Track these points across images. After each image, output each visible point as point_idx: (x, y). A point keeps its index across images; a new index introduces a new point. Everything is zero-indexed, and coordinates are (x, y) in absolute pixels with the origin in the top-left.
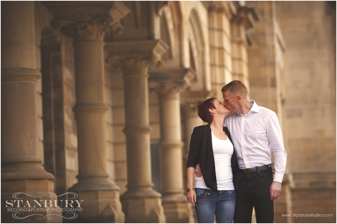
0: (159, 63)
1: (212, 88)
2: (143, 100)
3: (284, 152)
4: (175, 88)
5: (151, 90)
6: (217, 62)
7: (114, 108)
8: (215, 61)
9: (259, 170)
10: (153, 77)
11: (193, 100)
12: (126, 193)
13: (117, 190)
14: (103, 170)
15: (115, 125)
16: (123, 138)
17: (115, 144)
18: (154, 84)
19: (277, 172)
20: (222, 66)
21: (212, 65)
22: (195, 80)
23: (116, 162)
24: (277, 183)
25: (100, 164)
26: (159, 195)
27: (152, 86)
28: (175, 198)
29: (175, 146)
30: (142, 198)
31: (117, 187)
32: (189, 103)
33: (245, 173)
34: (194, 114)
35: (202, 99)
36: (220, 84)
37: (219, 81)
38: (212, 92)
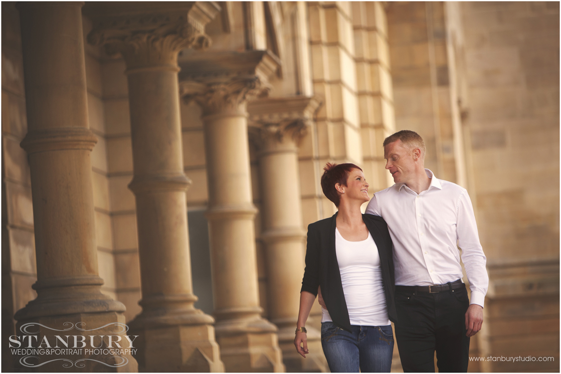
0: (201, 40)
1: (314, 92)
2: (170, 120)
3: (483, 257)
4: (237, 92)
5: (186, 99)
6: (324, 38)
7: (109, 138)
8: (319, 36)
9: (452, 288)
10: (188, 72)
11: (276, 118)
12: (138, 317)
13: (120, 312)
14: (90, 270)
15: (112, 175)
16: (130, 202)
17: (114, 215)
18: (193, 87)
19: (477, 289)
20: (335, 43)
21: (313, 43)
22: (279, 74)
23: (116, 253)
25: (84, 259)
26: (210, 319)
27: (186, 91)
28: (243, 325)
29: (239, 215)
30: (174, 327)
31: (120, 306)
32: (268, 125)
33: (430, 292)
34: (280, 147)
35: (295, 116)
36: (330, 83)
37: (327, 76)
38: (316, 100)
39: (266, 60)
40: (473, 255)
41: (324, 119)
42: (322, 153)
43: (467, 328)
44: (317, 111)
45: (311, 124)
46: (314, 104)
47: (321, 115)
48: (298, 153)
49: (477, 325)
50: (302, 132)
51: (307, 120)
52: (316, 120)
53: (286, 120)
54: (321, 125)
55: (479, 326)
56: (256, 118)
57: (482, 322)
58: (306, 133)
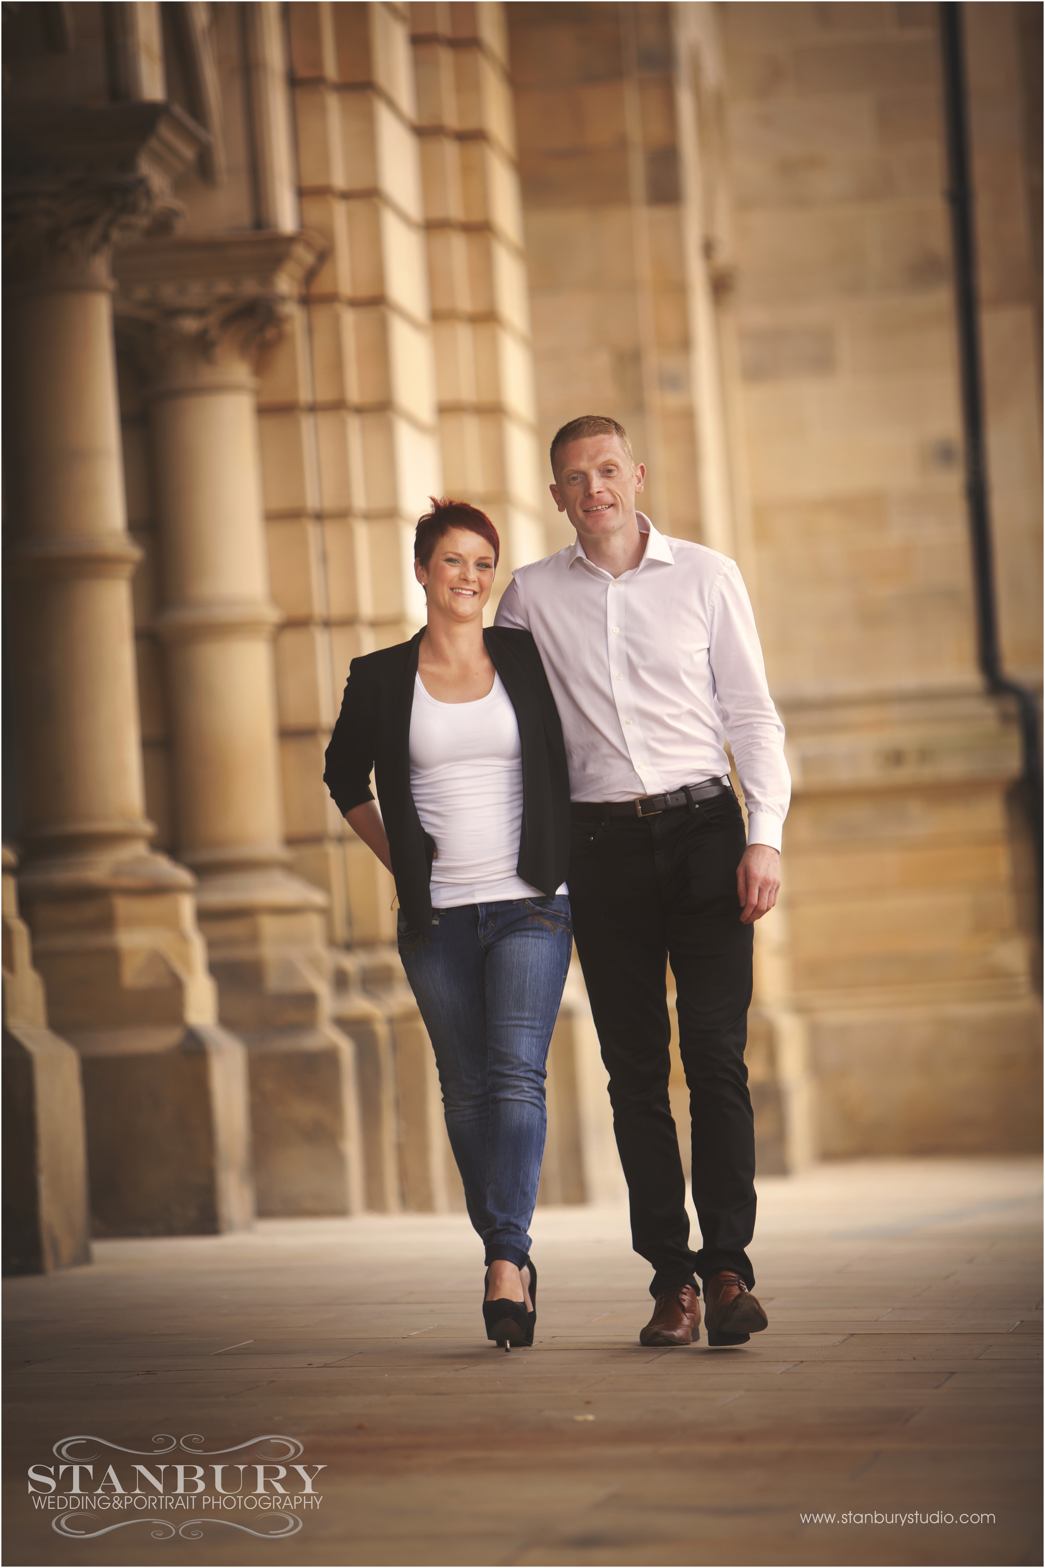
3: (778, 727)
4: (86, 222)
9: (695, 799)
11: (196, 294)
19: (764, 807)
24: (769, 850)
33: (640, 815)
34: (208, 375)
35: (250, 288)
36: (346, 196)
37: (339, 180)
38: (309, 245)
39: (165, 131)
40: (751, 724)
41: (331, 298)
42: (325, 395)
43: (743, 904)
44: (310, 276)
45: (292, 310)
46: (304, 256)
47: (321, 286)
48: (257, 392)
49: (766, 895)
50: (270, 334)
51: (283, 299)
52: (307, 301)
53: (224, 300)
54: (322, 316)
55: (772, 896)
56: (141, 293)
57: (778, 887)
58: (281, 338)
